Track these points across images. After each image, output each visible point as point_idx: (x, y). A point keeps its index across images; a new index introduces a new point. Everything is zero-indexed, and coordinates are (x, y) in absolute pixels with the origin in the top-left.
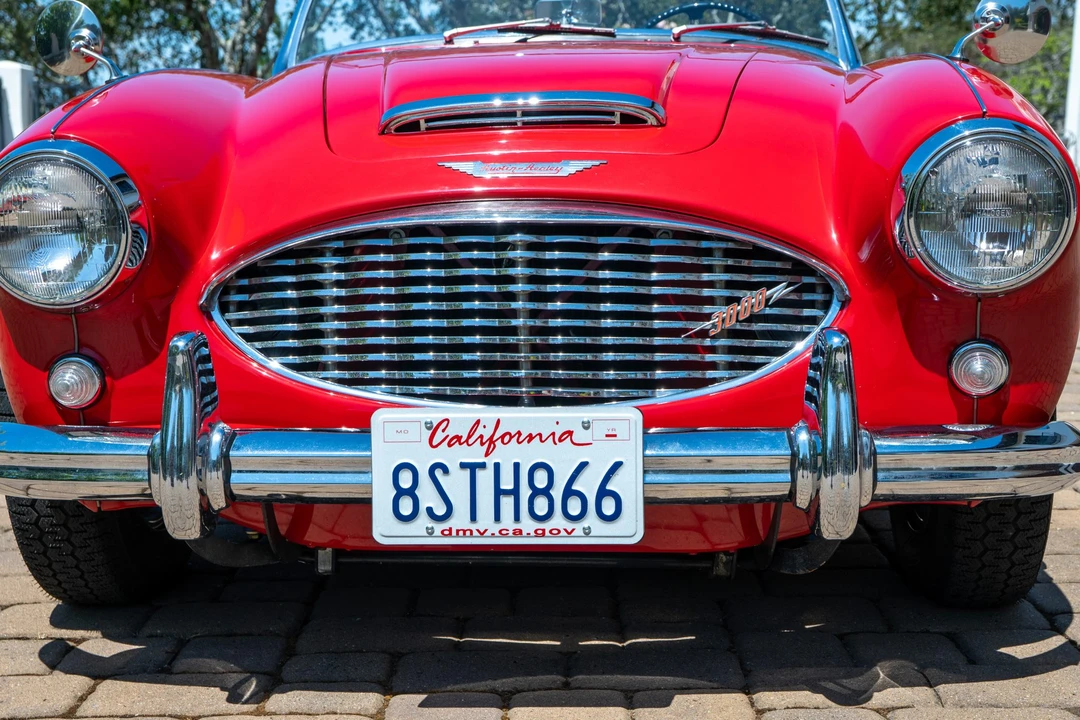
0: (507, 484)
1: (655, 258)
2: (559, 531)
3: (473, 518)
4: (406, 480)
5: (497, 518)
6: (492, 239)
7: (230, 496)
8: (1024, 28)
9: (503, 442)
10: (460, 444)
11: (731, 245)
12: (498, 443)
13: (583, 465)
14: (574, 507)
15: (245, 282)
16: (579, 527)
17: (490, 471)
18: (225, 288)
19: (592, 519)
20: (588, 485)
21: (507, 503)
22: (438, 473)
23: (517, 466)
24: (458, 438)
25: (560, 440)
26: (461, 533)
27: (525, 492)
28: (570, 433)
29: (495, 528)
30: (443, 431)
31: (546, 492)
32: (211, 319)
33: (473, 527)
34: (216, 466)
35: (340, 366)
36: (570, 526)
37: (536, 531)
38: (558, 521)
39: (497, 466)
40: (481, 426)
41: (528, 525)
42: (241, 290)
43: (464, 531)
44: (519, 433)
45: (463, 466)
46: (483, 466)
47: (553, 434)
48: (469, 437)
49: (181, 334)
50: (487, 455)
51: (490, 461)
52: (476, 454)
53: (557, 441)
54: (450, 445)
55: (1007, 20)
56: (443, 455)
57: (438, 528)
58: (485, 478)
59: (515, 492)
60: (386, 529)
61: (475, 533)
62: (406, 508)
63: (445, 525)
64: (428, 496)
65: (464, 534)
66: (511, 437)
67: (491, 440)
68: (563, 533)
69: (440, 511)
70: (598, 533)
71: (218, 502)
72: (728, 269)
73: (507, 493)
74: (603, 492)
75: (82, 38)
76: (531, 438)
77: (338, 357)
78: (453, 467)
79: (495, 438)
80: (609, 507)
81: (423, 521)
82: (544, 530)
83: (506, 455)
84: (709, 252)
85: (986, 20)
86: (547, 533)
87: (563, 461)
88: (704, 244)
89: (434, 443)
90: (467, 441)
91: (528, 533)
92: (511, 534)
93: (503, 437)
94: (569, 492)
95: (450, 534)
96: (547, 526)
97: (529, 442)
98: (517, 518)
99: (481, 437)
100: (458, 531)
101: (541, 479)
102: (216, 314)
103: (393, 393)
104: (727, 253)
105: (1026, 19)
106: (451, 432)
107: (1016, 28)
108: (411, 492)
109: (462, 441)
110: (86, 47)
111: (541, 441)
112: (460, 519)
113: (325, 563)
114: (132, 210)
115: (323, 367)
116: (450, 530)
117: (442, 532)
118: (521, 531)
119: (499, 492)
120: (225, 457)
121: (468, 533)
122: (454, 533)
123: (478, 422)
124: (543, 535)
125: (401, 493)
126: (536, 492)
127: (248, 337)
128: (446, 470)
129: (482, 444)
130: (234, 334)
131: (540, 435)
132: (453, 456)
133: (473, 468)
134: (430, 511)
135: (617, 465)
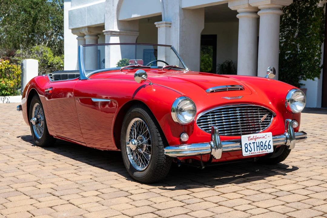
0: (258, 145)
3: (254, 151)
13: (266, 141)
16: (266, 150)
19: (268, 149)
20: (267, 144)
21: (258, 148)
22: (250, 144)
24: (252, 139)
27: (260, 146)
29: (257, 152)
31: (262, 146)
33: (254, 152)
36: (265, 150)
38: (264, 150)
41: (261, 151)
45: (253, 143)
46: (255, 143)
52: (254, 141)
57: (251, 152)
58: (255, 144)
59: (259, 146)
67: (255, 139)
69: (251, 150)
74: (269, 145)
76: (260, 138)
78: (252, 143)
81: (249, 151)
83: (258, 141)
94: (265, 145)
96: (263, 151)
106: (251, 138)
108: (247, 148)
112: (253, 151)
119: (257, 146)
125: (246, 148)
126: (261, 146)
128: (251, 144)
132: (251, 142)
133: (254, 143)
134: (249, 150)
135: (270, 141)
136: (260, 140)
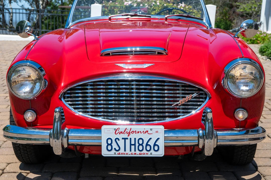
0: (133, 143)
1: (166, 87)
2: (145, 154)
3: (125, 150)
4: (109, 142)
5: (131, 151)
6: (128, 83)
7: (68, 144)
8: (252, 28)
9: (132, 133)
10: (122, 134)
11: (183, 84)
12: (131, 133)
13: (150, 139)
14: (148, 148)
15: (69, 92)
16: (149, 153)
17: (129, 140)
18: (65, 93)
19: (152, 151)
20: (151, 143)
21: (133, 147)
22: (117, 140)
23: (135, 139)
24: (122, 132)
25: (145, 133)
26: (122, 154)
27: (137, 145)
28: (147, 131)
29: (130, 153)
30: (118, 130)
31: (142, 145)
32: (61, 100)
33: (125, 152)
34: (65, 137)
35: (92, 112)
36: (147, 152)
37: (139, 154)
38: (145, 151)
39: (131, 139)
40: (127, 129)
41: (137, 152)
42: (68, 94)
43: (123, 153)
44: (136, 131)
45: (123, 138)
46: (127, 139)
47: (144, 131)
48: (124, 132)
49: (57, 107)
50: (128, 136)
51: (129, 138)
52: (125, 136)
53: (144, 133)
54: (120, 134)
55: (248, 28)
56: (118, 136)
57: (117, 153)
58: (128, 142)
59: (135, 145)
60: (105, 153)
61: (125, 154)
62: (109, 148)
63: (119, 152)
64: (115, 146)
65: (123, 154)
66: (134, 132)
67: (129, 133)
68: (146, 154)
69: (117, 149)
70: (154, 154)
71: (66, 146)
72: (183, 90)
73: (133, 145)
74: (155, 145)
75: (28, 30)
76: (138, 132)
77: (91, 110)
78: (120, 139)
79: (130, 132)
80: (156, 148)
81: (113, 151)
82: (141, 153)
83: (132, 136)
84: (178, 86)
85: (243, 28)
86: (142, 154)
87: (146, 137)
88: (177, 84)
89: (116, 133)
90: (124, 133)
91: (138, 154)
92: (134, 154)
93: (132, 132)
94: (147, 145)
95: (120, 154)
96: (142, 152)
97: (138, 133)
98: (135, 151)
99: (127, 132)
100: (121, 153)
101: (141, 142)
102: (62, 99)
103: (104, 119)
104: (183, 86)
105: (252, 26)
106: (120, 131)
107: (250, 28)
108: (111, 144)
109: (123, 133)
110: (28, 32)
111: (141, 133)
112: (122, 151)
113: (87, 156)
114: (44, 75)
115: (88, 112)
116: (120, 153)
117: (118, 154)
118: (136, 154)
119: (131, 145)
120: (67, 136)
121: (124, 154)
122: (121, 154)
123: (126, 129)
124: (141, 154)
125: (108, 145)
126: (139, 145)
127: (70, 105)
128: (119, 140)
129: (127, 134)
130: (67, 104)
131: (141, 132)
132: (120, 136)
133: (125, 139)
134: (115, 149)
135: (158, 139)
136: (138, 136)
